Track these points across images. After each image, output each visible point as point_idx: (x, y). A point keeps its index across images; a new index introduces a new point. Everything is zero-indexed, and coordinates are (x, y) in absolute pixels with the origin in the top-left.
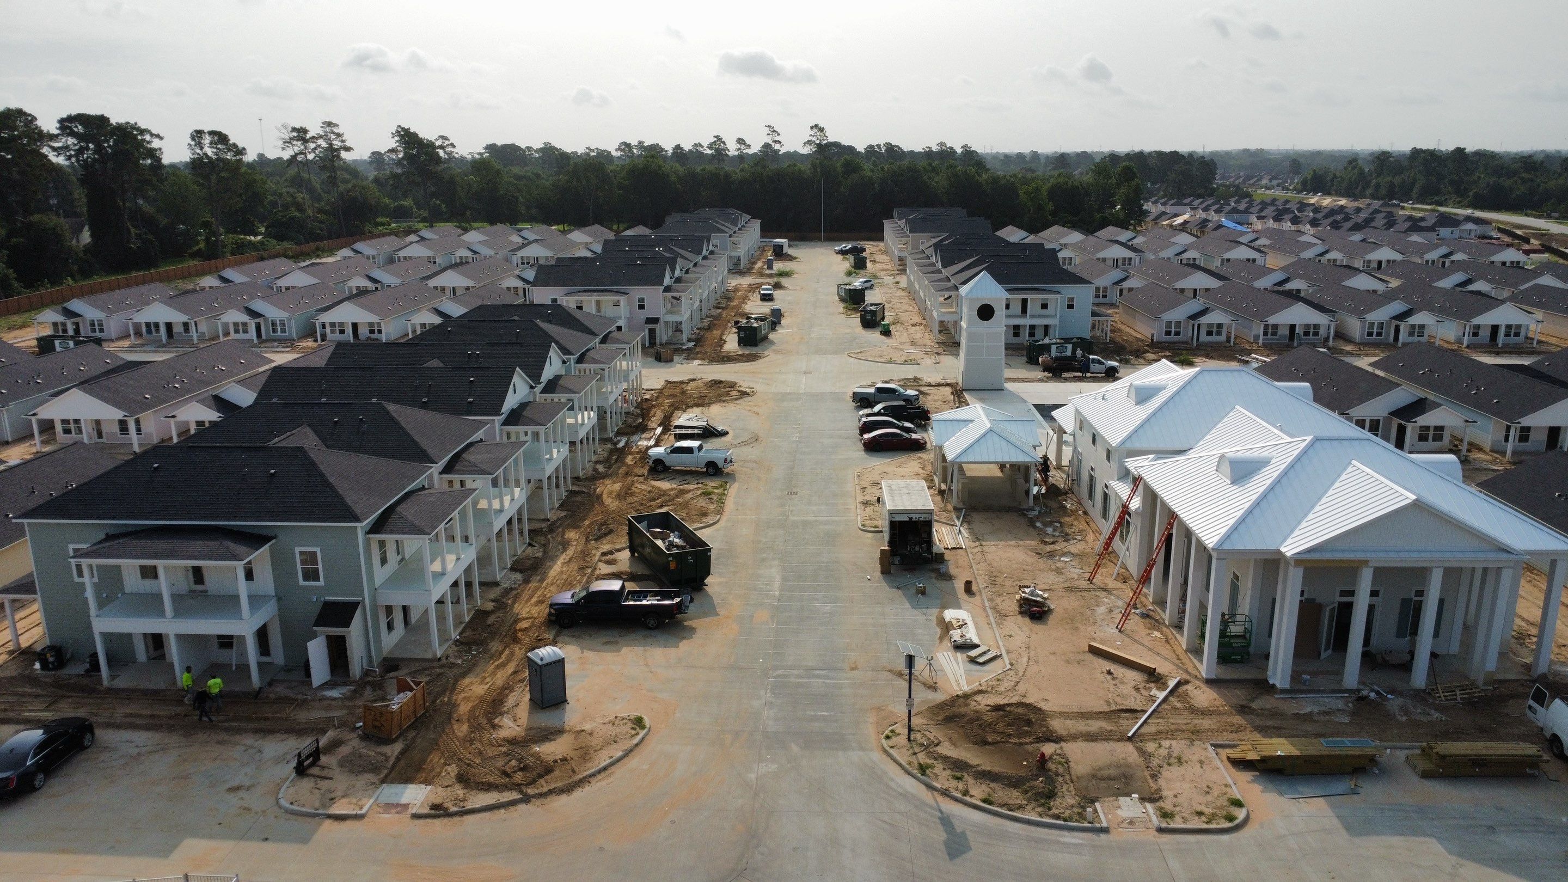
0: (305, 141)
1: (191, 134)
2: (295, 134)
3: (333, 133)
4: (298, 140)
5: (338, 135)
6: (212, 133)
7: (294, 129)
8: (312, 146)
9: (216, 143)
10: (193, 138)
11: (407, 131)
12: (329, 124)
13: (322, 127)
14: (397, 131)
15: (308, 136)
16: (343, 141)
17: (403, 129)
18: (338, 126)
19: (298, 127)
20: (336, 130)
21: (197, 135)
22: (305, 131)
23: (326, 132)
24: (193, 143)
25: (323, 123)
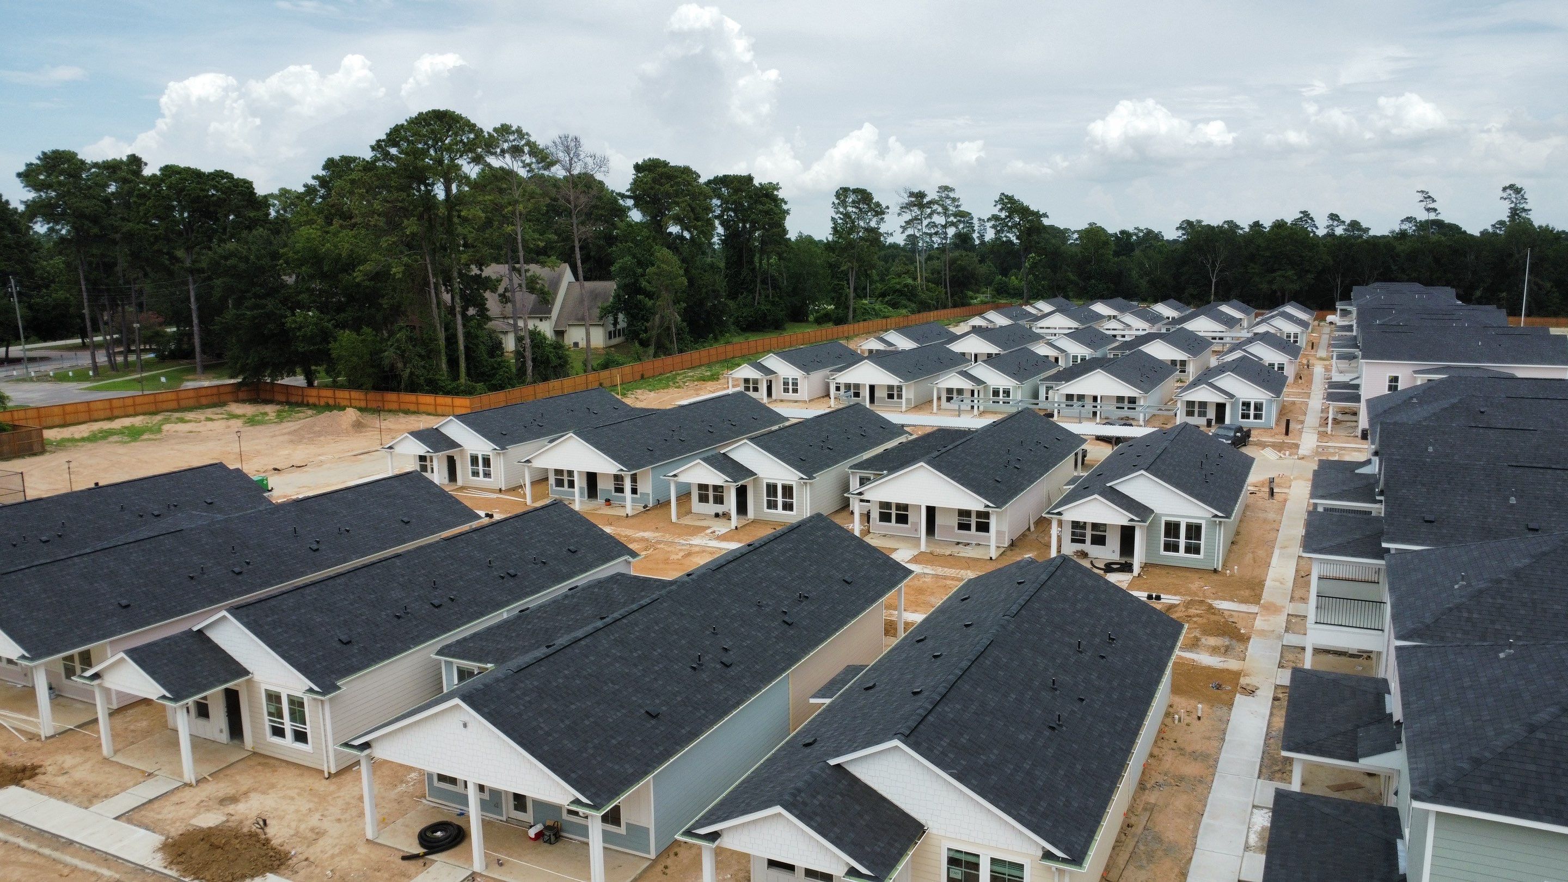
0: (921, 206)
1: (837, 192)
2: (913, 199)
3: (948, 197)
4: (915, 205)
5: (954, 200)
6: (856, 191)
7: (912, 194)
8: (929, 211)
9: (857, 202)
10: (838, 195)
11: (1011, 199)
12: (946, 188)
13: (938, 192)
14: (1001, 199)
15: (925, 201)
16: (958, 206)
17: (1007, 197)
18: (954, 190)
19: (916, 191)
20: (952, 195)
21: (843, 193)
22: (921, 195)
23: (941, 197)
24: (837, 201)
25: (940, 188)
